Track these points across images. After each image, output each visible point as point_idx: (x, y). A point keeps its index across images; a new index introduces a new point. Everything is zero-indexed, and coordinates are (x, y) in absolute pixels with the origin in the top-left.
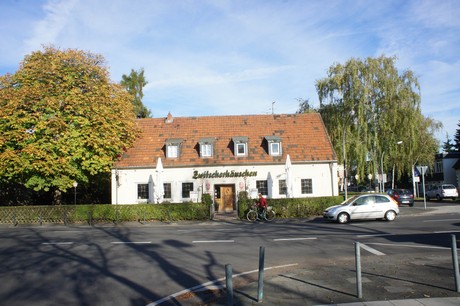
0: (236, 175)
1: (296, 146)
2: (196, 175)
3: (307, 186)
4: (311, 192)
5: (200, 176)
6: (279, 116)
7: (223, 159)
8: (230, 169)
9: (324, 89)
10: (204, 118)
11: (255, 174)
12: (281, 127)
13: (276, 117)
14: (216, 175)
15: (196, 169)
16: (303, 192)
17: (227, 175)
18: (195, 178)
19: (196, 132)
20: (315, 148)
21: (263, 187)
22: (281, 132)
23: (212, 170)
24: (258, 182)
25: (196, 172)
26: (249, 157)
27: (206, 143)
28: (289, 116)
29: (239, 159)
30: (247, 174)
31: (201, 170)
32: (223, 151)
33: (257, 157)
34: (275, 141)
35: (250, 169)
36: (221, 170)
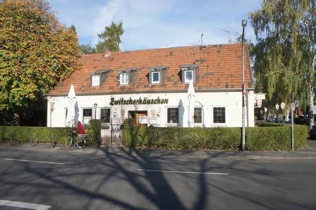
0: (149, 102)
1: (213, 74)
2: (113, 102)
3: (219, 115)
4: (224, 121)
5: (117, 103)
6: (205, 47)
7: (138, 87)
8: (143, 96)
9: (259, 20)
10: (136, 52)
11: (166, 101)
12: (204, 56)
13: (201, 48)
14: (130, 102)
15: (114, 96)
16: (215, 121)
17: (140, 102)
18: (111, 104)
19: (125, 63)
20: (232, 76)
21: (174, 114)
22: (202, 61)
23: (126, 97)
24: (169, 110)
25: (112, 99)
26: (163, 85)
27: (124, 72)
28: (215, 46)
29: (153, 86)
30: (158, 101)
31: (117, 97)
32: (141, 79)
33: (169, 84)
34: (189, 68)
35: (162, 96)
36: (135, 97)
